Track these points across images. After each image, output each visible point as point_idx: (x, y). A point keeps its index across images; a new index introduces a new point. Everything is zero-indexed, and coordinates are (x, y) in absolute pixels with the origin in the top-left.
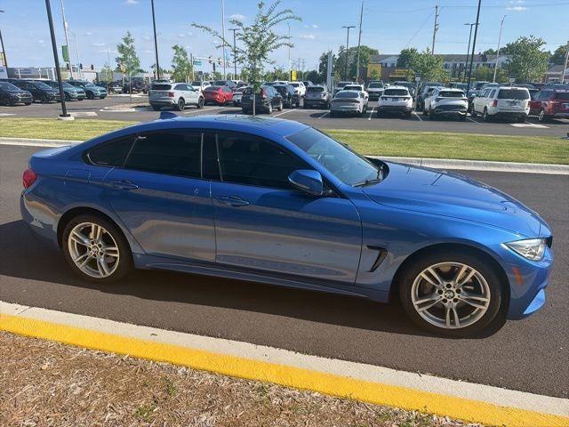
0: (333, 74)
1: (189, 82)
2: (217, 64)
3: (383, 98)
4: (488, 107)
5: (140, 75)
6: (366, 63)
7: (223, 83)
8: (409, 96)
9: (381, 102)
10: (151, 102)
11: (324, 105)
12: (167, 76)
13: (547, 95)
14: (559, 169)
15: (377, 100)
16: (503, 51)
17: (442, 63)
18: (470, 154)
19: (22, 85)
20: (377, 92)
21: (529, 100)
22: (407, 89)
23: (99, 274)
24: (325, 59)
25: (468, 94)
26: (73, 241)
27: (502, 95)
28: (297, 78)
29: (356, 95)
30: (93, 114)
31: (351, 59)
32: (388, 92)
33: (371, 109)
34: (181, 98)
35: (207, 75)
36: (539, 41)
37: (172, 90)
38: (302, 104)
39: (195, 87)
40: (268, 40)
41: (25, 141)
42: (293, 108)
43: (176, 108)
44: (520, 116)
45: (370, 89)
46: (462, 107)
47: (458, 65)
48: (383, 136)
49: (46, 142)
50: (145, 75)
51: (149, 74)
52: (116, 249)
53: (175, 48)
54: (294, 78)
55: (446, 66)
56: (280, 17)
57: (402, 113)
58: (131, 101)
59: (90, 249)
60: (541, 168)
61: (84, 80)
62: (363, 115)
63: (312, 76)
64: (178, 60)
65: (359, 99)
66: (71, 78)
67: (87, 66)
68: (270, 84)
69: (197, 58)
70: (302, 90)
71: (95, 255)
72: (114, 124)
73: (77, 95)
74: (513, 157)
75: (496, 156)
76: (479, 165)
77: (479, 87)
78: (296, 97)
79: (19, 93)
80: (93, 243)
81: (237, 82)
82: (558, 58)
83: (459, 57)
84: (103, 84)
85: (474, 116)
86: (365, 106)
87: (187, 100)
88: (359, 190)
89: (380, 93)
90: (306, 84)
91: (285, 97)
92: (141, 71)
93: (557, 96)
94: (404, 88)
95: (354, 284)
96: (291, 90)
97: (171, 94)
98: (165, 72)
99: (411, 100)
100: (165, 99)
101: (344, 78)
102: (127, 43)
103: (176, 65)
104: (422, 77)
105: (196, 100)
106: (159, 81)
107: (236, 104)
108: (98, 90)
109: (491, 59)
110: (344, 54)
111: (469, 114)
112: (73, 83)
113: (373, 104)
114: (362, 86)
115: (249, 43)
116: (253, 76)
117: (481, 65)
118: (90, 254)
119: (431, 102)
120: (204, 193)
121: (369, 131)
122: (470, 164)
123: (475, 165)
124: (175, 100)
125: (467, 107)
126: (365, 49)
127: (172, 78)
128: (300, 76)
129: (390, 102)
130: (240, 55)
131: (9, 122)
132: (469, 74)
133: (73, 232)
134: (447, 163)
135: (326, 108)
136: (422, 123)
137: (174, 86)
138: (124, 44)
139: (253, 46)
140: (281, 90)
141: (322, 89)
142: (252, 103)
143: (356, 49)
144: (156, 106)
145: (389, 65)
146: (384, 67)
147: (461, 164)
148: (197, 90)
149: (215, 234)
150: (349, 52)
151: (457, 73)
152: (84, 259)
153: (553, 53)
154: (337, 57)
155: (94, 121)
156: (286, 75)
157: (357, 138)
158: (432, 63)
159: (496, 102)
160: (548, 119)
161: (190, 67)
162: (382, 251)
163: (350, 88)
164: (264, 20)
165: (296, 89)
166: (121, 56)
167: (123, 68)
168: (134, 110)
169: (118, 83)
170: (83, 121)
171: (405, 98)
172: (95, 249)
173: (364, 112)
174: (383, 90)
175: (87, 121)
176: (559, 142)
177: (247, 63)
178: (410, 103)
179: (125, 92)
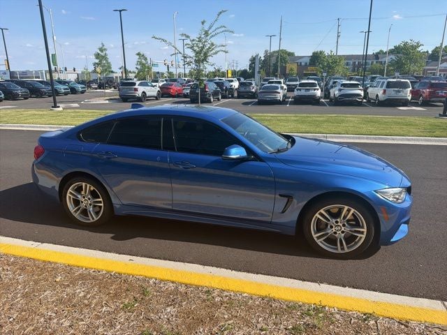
0: (259, 72)
1: (148, 80)
2: (170, 66)
3: (298, 90)
4: (379, 95)
5: (111, 75)
6: (286, 62)
7: (175, 80)
8: (318, 87)
9: (296, 93)
10: (120, 96)
11: (253, 95)
12: (132, 76)
13: (424, 85)
14: (431, 141)
15: (293, 91)
16: (391, 52)
17: (343, 62)
18: (364, 131)
19: (22, 84)
20: (294, 85)
21: (411, 89)
22: (316, 82)
23: (89, 220)
24: (253, 60)
25: (363, 85)
26: (70, 197)
27: (389, 85)
28: (232, 75)
29: (277, 88)
30: (76, 105)
31: (273, 60)
32: (302, 85)
33: (289, 98)
34: (144, 92)
35: (163, 74)
36: (418, 44)
37: (136, 87)
38: (236, 95)
39: (154, 84)
40: (209, 48)
41: (27, 127)
42: (230, 98)
43: (139, 99)
44: (404, 101)
45: (288, 83)
46: (359, 95)
47: (357, 63)
48: (297, 118)
49: (42, 127)
50: (114, 75)
51: (118, 74)
52: (101, 200)
53: (139, 54)
54: (230, 75)
55: (347, 64)
56: (218, 31)
57: (313, 101)
58: (104, 95)
59: (82, 202)
60: (418, 140)
61: (67, 80)
62: (283, 102)
63: (244, 74)
64: (141, 63)
65: (279, 90)
66: (59, 78)
67: (70, 69)
68: (211, 81)
69: (155, 62)
70: (236, 84)
71: (86, 206)
72: (93, 112)
73: (63, 91)
74: (396, 132)
75: (383, 132)
76: (370, 139)
77: (373, 79)
78: (231, 90)
79: (20, 91)
80: (84, 197)
81: (186, 79)
82: (434, 56)
83: (357, 57)
84: (83, 82)
85: (369, 101)
86: (284, 96)
87: (148, 94)
88: (273, 156)
89: (296, 86)
90: (239, 80)
91: (222, 90)
92: (112, 72)
93: (432, 86)
94: (314, 82)
95: (271, 223)
96: (227, 85)
97: (136, 90)
98: (130, 72)
99: (320, 90)
100: (131, 93)
101: (268, 75)
102: (102, 51)
103: (139, 67)
104: (328, 72)
105: (155, 94)
106: (126, 79)
107: (185, 96)
108: (79, 87)
109: (382, 58)
110: (269, 56)
111: (365, 101)
112: (60, 82)
113: (290, 94)
114: (282, 81)
115: (195, 51)
116: (198, 74)
117: (375, 63)
118: (83, 205)
119: (335, 92)
120: (163, 160)
121: (287, 115)
122: (363, 138)
123: (367, 138)
124: (139, 93)
125: (363, 95)
126: (284, 52)
127: (135, 77)
128: (234, 73)
129: (303, 93)
130: (188, 60)
131: (13, 112)
132: (365, 70)
133: (70, 190)
134: (346, 137)
135: (255, 98)
136: (328, 108)
137: (138, 83)
138: (100, 52)
139: (197, 53)
140: (220, 85)
141: (251, 84)
142: (198, 95)
143: (277, 52)
144: (124, 99)
145: (303, 64)
146: (300, 65)
147: (356, 138)
148: (156, 86)
149: (172, 189)
150: (272, 54)
151: (356, 69)
152: (78, 210)
153: (430, 52)
154: (263, 59)
155: (77, 110)
156: (223, 73)
157: (278, 120)
158: (336, 62)
159: (385, 91)
160: (426, 103)
161: (150, 69)
162: (290, 198)
163: (272, 82)
164: (206, 33)
165: (231, 84)
166: (97, 61)
167: (98, 70)
168: (107, 102)
169: (94, 81)
170: (69, 111)
171: (315, 89)
172: (86, 201)
173: (284, 100)
174: (298, 83)
175: (73, 110)
176: (432, 121)
177: (193, 66)
178: (319, 93)
179: (100, 88)
